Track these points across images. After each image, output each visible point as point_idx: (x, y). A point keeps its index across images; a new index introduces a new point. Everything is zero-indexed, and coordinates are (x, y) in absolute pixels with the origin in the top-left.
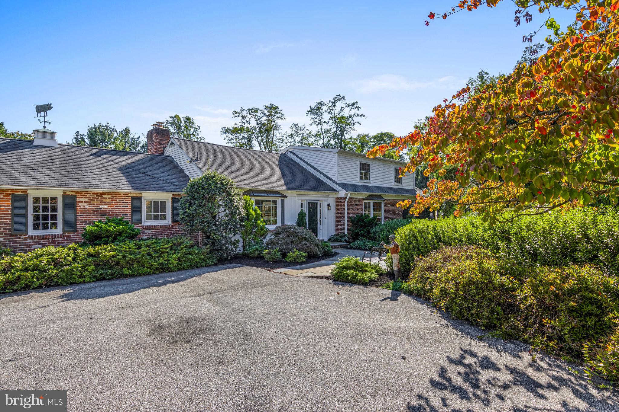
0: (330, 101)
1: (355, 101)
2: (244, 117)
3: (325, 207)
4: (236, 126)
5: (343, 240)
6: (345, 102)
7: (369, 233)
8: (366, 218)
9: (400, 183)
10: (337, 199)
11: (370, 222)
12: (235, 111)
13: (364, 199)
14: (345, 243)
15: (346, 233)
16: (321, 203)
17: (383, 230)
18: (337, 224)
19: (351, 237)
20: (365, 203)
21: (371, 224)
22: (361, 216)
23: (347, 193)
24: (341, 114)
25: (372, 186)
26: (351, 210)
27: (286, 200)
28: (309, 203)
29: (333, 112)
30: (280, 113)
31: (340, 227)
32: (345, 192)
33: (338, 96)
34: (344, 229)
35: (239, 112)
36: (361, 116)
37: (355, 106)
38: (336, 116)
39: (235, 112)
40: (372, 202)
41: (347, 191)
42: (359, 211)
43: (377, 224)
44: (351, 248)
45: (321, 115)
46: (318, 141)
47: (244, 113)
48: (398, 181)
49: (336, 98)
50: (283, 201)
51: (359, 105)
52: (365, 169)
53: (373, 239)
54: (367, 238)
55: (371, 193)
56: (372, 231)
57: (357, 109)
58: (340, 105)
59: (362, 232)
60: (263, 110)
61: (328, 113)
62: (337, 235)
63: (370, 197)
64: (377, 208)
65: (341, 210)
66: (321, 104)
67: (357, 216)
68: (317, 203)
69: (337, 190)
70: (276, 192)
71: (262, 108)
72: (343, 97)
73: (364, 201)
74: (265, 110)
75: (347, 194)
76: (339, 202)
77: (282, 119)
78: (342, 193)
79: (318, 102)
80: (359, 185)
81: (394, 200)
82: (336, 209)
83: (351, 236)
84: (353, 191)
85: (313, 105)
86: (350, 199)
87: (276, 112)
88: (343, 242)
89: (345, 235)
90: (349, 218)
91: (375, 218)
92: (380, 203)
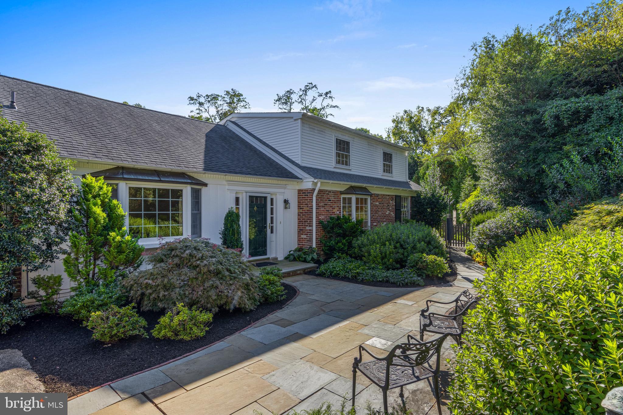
0: (301, 89)
1: (328, 91)
2: (201, 104)
3: (279, 205)
4: (192, 114)
5: (309, 258)
6: (318, 91)
7: (350, 245)
8: (346, 223)
9: (389, 173)
10: (300, 191)
11: (352, 228)
12: (190, 97)
13: (342, 193)
14: (312, 265)
15: (314, 246)
16: (274, 197)
17: (374, 242)
18: (300, 231)
19: (322, 253)
20: (344, 199)
21: (354, 232)
22: (338, 218)
23: (316, 181)
24: (313, 104)
25: (354, 175)
26: (322, 209)
28: (250, 196)
29: (304, 102)
30: (243, 101)
31: (304, 236)
32: (313, 179)
33: (310, 83)
34: (311, 240)
35: (195, 98)
36: (334, 107)
37: (328, 95)
38: (308, 106)
39: (192, 99)
40: (354, 198)
41: (315, 178)
42: (334, 210)
43: (362, 232)
44: (322, 275)
45: (291, 105)
47: (202, 100)
48: (388, 169)
49: (307, 86)
50: (197, 192)
51: (332, 94)
52: (344, 148)
53: (358, 257)
54: (347, 254)
55: (353, 184)
56: (356, 243)
57: (330, 99)
58: (311, 94)
59: (340, 244)
60: (223, 96)
61: (299, 103)
62: (300, 250)
63: (352, 190)
64: (361, 206)
65: (306, 209)
66: (290, 92)
67: (331, 218)
68: (265, 198)
69: (300, 177)
70: (182, 175)
71: (223, 94)
72: (315, 86)
73: (343, 196)
74: (226, 96)
75: (316, 184)
76: (304, 196)
77: (246, 108)
78: (308, 183)
79: (287, 91)
80: (334, 172)
81: (384, 195)
82: (299, 207)
83: (323, 250)
84: (325, 179)
85: (281, 94)
86: (320, 191)
87: (239, 99)
88: (309, 262)
89: (312, 250)
90: (320, 223)
91: (359, 222)
92: (366, 199)
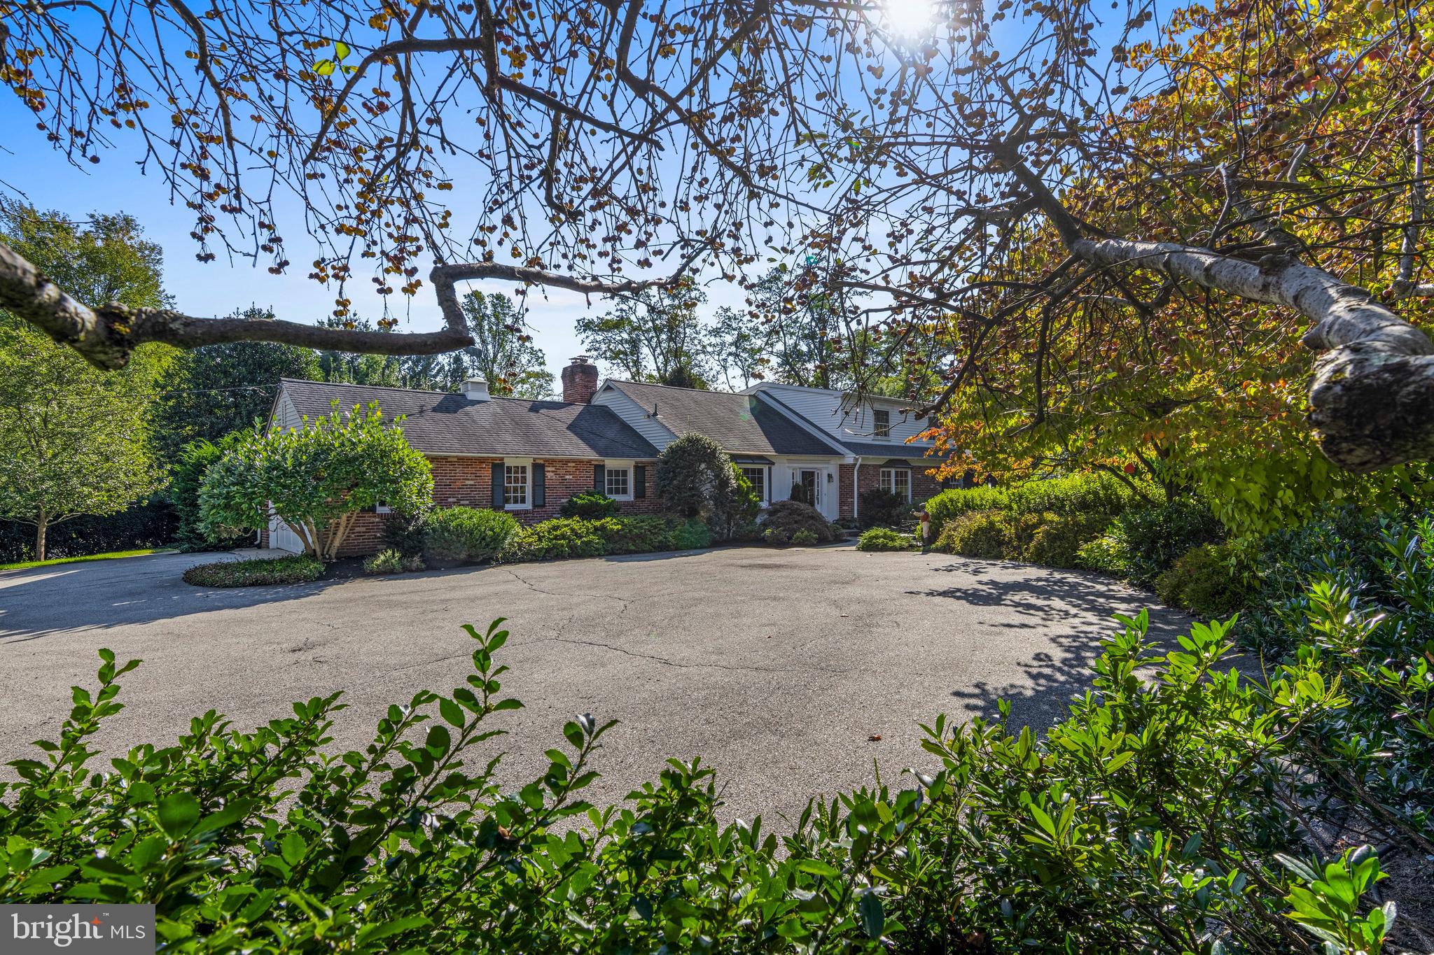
3: (824, 479)
7: (890, 516)
8: (886, 495)
10: (841, 466)
11: (891, 499)
13: (881, 466)
15: (855, 515)
16: (820, 472)
18: (843, 503)
20: (884, 472)
21: (893, 502)
22: (878, 491)
23: (857, 456)
25: (893, 446)
26: (863, 482)
27: (773, 468)
28: (803, 472)
31: (846, 507)
32: (854, 455)
34: (852, 511)
40: (893, 471)
41: (857, 454)
42: (874, 483)
43: (901, 503)
46: (772, 345)
50: (770, 469)
52: (882, 419)
55: (892, 457)
56: (894, 513)
59: (880, 514)
62: (842, 519)
63: (890, 463)
64: (901, 481)
65: (847, 482)
67: (871, 491)
68: (813, 473)
69: (842, 452)
70: (761, 457)
73: (882, 469)
75: (857, 459)
76: (845, 470)
78: (850, 458)
80: (873, 445)
81: (927, 467)
82: (841, 481)
83: (864, 517)
84: (866, 454)
86: (861, 466)
89: (853, 520)
90: (860, 495)
91: (898, 494)
92: (906, 472)
